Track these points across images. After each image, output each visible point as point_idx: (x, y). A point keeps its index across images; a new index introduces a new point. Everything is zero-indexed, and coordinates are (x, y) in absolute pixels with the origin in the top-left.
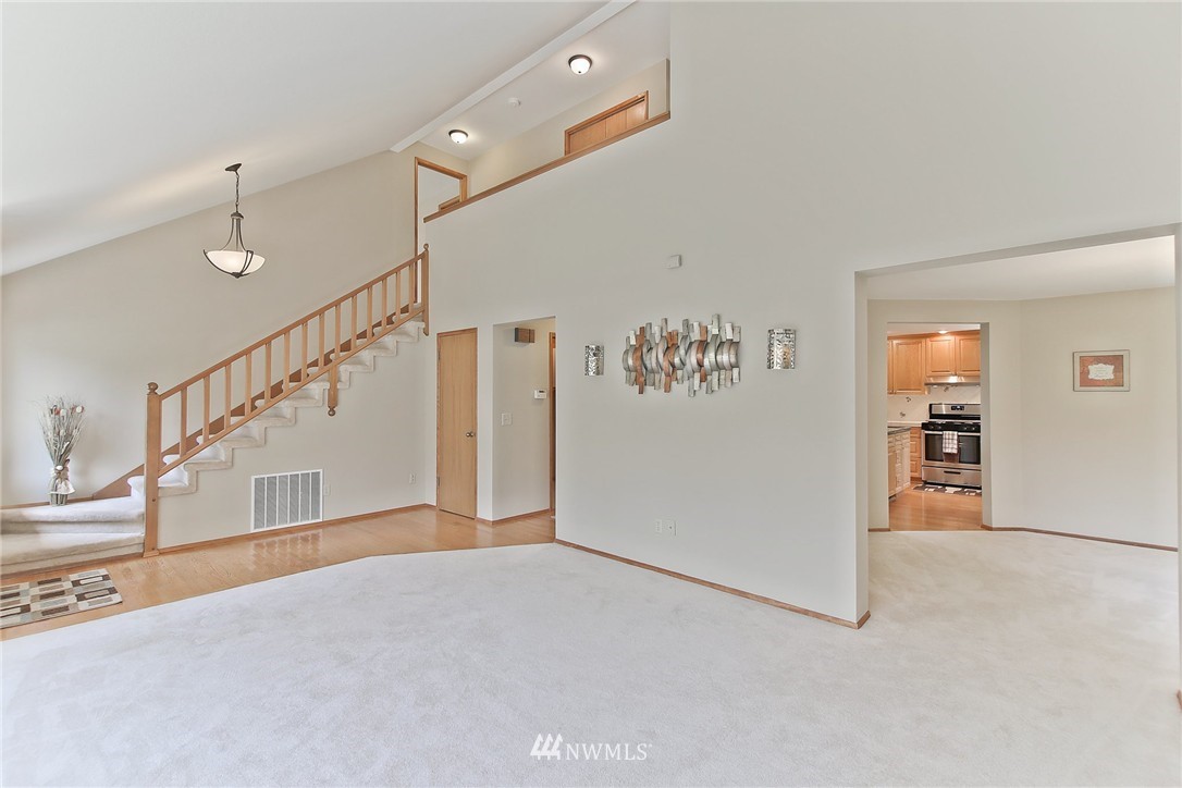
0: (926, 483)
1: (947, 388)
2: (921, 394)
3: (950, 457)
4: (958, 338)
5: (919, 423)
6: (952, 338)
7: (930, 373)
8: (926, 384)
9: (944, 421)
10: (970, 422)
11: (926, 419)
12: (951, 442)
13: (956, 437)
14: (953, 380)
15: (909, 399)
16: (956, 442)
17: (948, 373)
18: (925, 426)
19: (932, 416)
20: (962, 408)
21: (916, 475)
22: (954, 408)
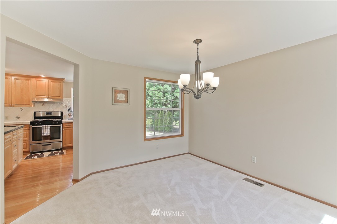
0: (32, 153)
1: (43, 104)
2: (29, 107)
3: (46, 138)
4: (50, 81)
5: (28, 122)
6: (47, 80)
7: (35, 96)
8: (33, 102)
9: (42, 120)
10: (55, 120)
11: (32, 119)
12: (46, 130)
13: (49, 128)
14: (46, 100)
15: (22, 109)
16: (49, 130)
17: (44, 96)
18: (32, 123)
19: (35, 118)
20: (51, 113)
21: (26, 150)
22: (47, 113)
